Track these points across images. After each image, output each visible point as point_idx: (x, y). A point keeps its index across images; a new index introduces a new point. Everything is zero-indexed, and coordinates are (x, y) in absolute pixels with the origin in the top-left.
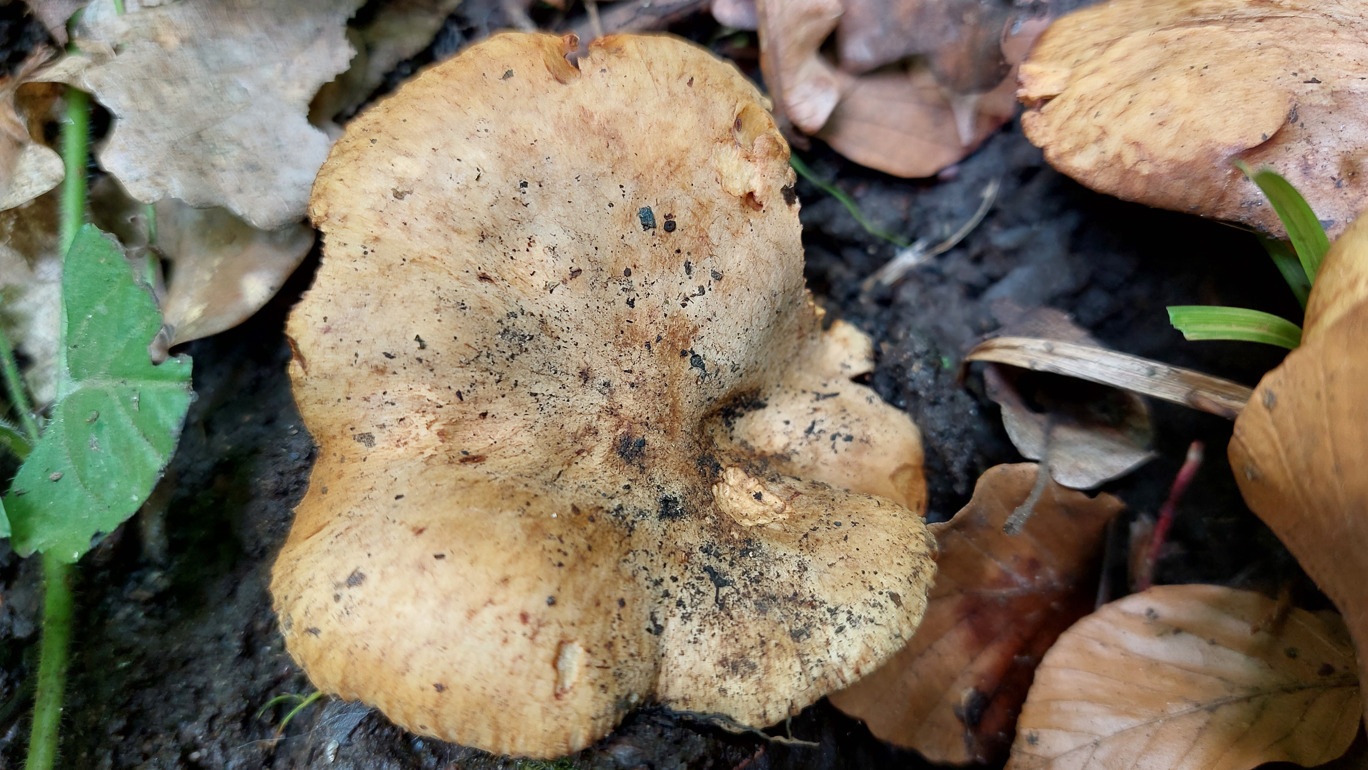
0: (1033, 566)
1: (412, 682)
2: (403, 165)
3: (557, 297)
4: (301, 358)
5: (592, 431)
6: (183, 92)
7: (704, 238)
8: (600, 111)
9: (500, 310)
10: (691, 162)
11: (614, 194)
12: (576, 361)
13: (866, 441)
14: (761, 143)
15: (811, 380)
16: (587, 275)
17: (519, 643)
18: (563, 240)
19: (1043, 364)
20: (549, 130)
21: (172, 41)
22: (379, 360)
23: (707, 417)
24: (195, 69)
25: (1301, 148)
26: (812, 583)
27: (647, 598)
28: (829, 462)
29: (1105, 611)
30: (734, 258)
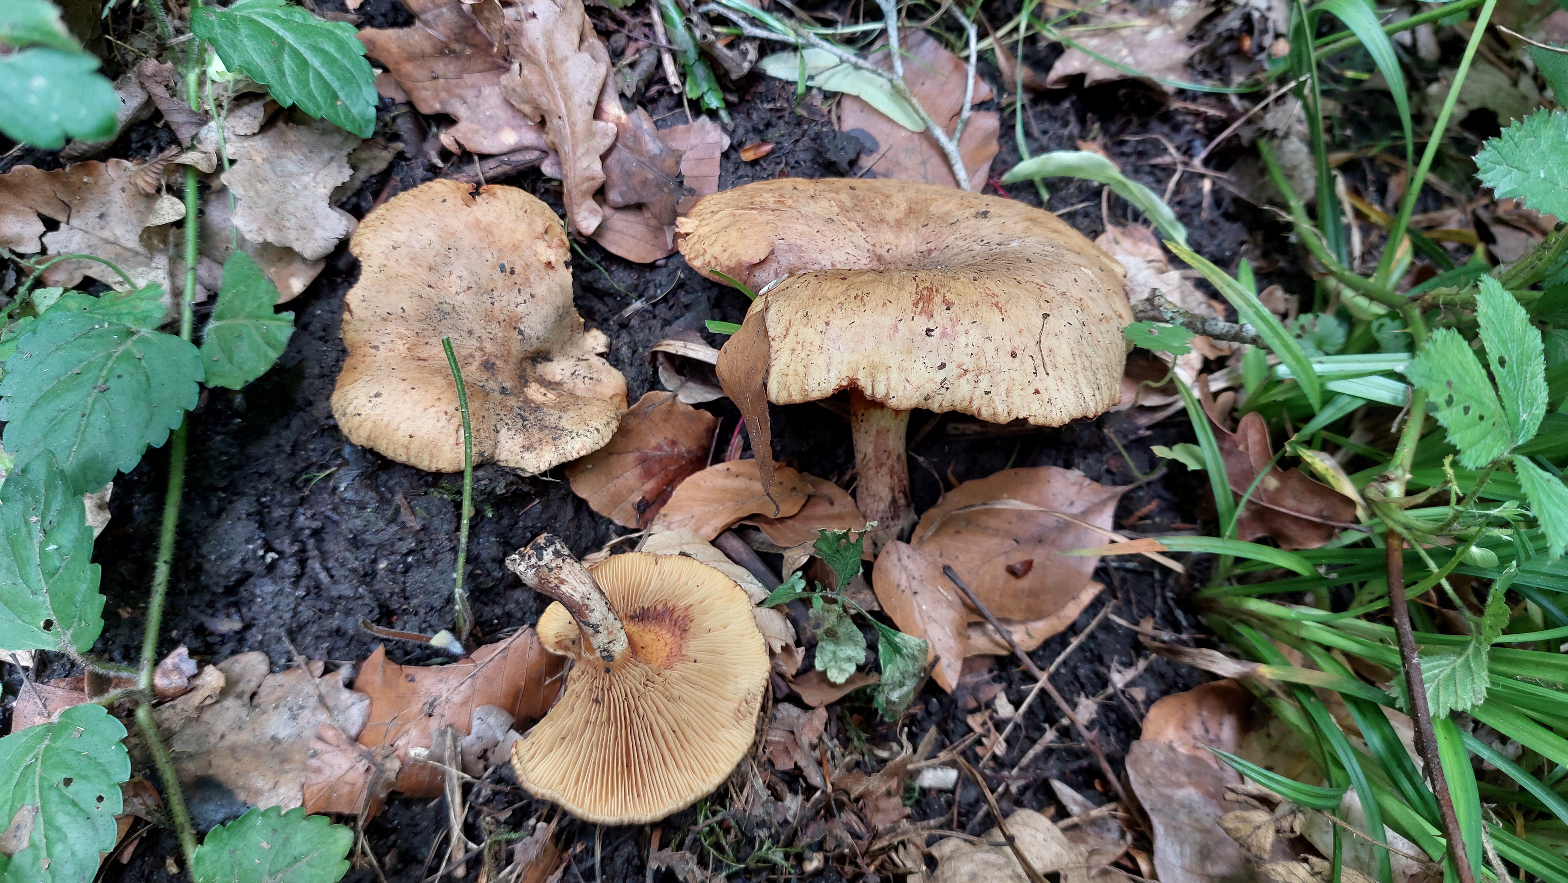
0: (674, 443)
1: (400, 433)
2: (395, 235)
3: (461, 298)
4: (350, 311)
5: (472, 356)
6: (267, 188)
7: (527, 279)
8: (485, 220)
9: (436, 301)
10: (523, 246)
11: (489, 256)
12: (467, 326)
13: (599, 381)
14: (556, 241)
15: (577, 353)
16: (474, 290)
17: (443, 422)
18: (465, 274)
19: (681, 352)
20: (462, 227)
21: (259, 160)
22: (385, 315)
23: (524, 359)
24: (271, 175)
25: (775, 265)
26: (564, 423)
27: (493, 420)
28: (581, 388)
29: (709, 469)
30: (540, 290)
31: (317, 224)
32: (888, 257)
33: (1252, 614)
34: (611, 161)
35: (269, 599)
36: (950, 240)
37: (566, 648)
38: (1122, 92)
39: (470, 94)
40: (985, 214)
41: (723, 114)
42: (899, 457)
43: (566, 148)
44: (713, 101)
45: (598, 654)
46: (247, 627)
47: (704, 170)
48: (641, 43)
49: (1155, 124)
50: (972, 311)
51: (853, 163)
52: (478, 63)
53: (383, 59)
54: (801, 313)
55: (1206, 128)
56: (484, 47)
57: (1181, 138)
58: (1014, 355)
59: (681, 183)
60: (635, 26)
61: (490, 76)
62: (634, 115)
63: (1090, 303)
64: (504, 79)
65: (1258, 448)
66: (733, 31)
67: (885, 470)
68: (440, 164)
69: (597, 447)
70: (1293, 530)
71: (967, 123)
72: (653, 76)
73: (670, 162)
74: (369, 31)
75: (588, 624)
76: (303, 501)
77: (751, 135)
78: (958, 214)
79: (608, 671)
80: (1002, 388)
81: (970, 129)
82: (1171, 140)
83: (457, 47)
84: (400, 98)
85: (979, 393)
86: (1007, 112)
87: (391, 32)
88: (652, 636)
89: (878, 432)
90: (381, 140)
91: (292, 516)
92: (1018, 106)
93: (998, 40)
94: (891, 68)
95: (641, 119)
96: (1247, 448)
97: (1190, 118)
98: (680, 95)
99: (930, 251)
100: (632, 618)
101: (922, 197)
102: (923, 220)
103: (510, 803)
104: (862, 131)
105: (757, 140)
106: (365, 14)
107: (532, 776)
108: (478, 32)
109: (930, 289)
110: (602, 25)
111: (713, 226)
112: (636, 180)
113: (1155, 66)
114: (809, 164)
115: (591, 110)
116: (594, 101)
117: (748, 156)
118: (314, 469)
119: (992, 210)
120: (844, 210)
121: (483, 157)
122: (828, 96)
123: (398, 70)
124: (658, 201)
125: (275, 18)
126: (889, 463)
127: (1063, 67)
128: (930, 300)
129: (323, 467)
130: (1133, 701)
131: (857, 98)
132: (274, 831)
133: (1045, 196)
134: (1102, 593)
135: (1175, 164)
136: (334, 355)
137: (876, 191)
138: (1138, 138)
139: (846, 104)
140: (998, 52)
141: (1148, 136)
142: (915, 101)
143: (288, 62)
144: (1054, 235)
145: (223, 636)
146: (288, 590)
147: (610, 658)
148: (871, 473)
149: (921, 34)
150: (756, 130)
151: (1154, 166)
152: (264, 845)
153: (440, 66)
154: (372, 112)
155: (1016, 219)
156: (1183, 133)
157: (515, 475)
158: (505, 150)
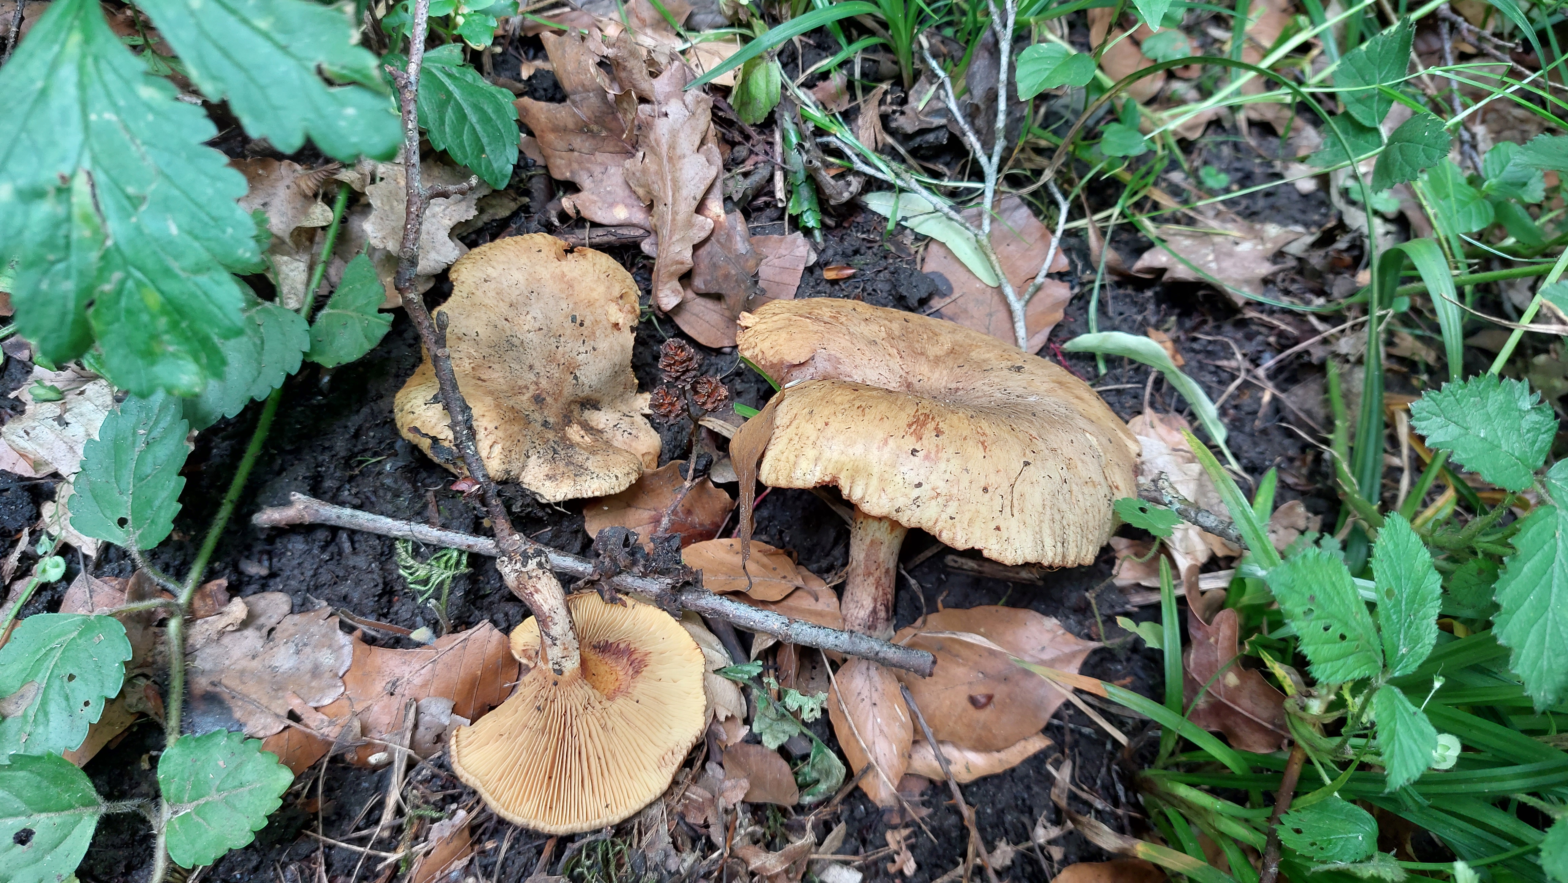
0: (689, 512)
2: (490, 271)
3: (530, 335)
5: (527, 387)
7: (594, 333)
8: (569, 275)
9: (509, 333)
10: (597, 304)
11: (564, 306)
12: (530, 361)
13: (637, 437)
14: (628, 306)
15: (624, 408)
16: (544, 332)
18: (540, 316)
20: (548, 276)
22: (461, 335)
23: (574, 402)
25: (812, 370)
26: (589, 464)
27: (528, 445)
28: (619, 440)
29: (715, 540)
30: (603, 345)
31: (434, 248)
32: (917, 386)
33: (1183, 801)
34: (702, 252)
35: (297, 555)
36: (978, 384)
37: (530, 658)
38: (1201, 293)
39: (597, 170)
40: (1019, 369)
41: (817, 233)
42: (887, 571)
43: (665, 232)
44: (811, 220)
45: (550, 665)
46: (273, 575)
47: (786, 278)
48: (761, 158)
49: (1228, 328)
50: (958, 443)
51: (923, 302)
52: (610, 146)
53: (532, 126)
54: (807, 410)
55: (1279, 343)
56: (616, 133)
57: (1251, 347)
58: (985, 490)
59: (756, 282)
60: (759, 142)
61: (618, 158)
62: (731, 216)
63: (1079, 464)
64: (628, 163)
65: (1226, 644)
66: (845, 163)
67: (871, 580)
68: (557, 223)
69: (612, 492)
70: (1244, 732)
71: (1039, 288)
72: (763, 187)
73: (751, 263)
74: (526, 100)
75: (548, 635)
76: (351, 479)
77: (838, 258)
78: (995, 363)
79: (556, 684)
80: (967, 516)
81: (1041, 294)
82: (1241, 347)
83: (595, 128)
84: (540, 162)
85: (945, 516)
86: (1087, 288)
87: (543, 104)
88: (607, 668)
89: (872, 542)
90: (512, 193)
91: (339, 489)
92: (1097, 285)
93: (1093, 222)
94: (980, 226)
95: (738, 222)
96: (1217, 642)
97: (1263, 330)
98: (784, 209)
99: (957, 389)
100: (594, 647)
101: (968, 341)
102: (960, 361)
103: (443, 787)
104: (941, 276)
105: (843, 263)
106: (531, 85)
107: (464, 761)
108: (616, 119)
109: (927, 416)
110: (729, 136)
111: (770, 325)
112: (720, 273)
113: (1235, 276)
114: (885, 294)
115: (695, 204)
116: (699, 197)
117: (830, 275)
118: (370, 453)
119: (1027, 367)
120: (891, 337)
121: (595, 225)
122: (920, 238)
123: (542, 137)
124: (735, 295)
125: (450, 75)
126: (877, 574)
127: (1149, 260)
128: (924, 424)
129: (376, 454)
130: (1049, 858)
131: (943, 244)
132: (233, 754)
133: (1103, 370)
134: (1049, 748)
135: (1239, 369)
136: (412, 360)
137: (926, 327)
138: (1210, 338)
139: (933, 247)
140: (1091, 232)
141: (1219, 338)
142: (993, 257)
143: (450, 114)
144: (1075, 401)
145: (251, 577)
146: (316, 552)
147: (560, 672)
148: (859, 579)
149: (1018, 201)
150: (844, 255)
151: (1218, 367)
152: (221, 763)
153: (578, 142)
154: (510, 169)
155: (1046, 379)
156: (1254, 343)
157: (533, 500)
158: (615, 223)
